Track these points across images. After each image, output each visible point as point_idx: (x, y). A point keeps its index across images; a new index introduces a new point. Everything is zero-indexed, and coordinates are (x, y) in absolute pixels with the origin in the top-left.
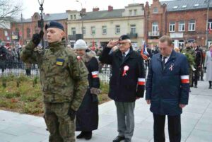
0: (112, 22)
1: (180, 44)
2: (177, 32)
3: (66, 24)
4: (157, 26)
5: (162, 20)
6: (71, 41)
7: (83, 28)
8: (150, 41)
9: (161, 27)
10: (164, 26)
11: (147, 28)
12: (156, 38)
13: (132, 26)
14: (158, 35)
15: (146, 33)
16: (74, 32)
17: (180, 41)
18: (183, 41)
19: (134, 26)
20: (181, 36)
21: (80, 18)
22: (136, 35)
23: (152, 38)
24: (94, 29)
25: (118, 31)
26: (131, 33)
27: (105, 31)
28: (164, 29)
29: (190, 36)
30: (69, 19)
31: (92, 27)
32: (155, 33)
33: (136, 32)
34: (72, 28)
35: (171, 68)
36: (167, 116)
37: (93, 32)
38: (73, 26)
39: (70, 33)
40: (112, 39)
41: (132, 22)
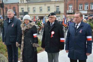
0: (45, 4)
1: (85, 17)
2: (84, 10)
3: (18, 6)
4: (72, 7)
5: (75, 3)
6: (21, 16)
7: (28, 8)
8: (68, 16)
9: (74, 7)
10: (76, 7)
11: (66, 8)
12: (71, 14)
13: (57, 7)
14: (73, 12)
15: (65, 11)
16: (23, 11)
17: (85, 15)
18: (87, 15)
19: (59, 7)
20: (86, 12)
21: (26, 2)
22: (60, 12)
23: (69, 14)
24: (34, 9)
25: (49, 10)
26: (57, 11)
27: (41, 10)
28: (76, 9)
29: (91, 12)
30: (20, 3)
31: (33, 8)
32: (70, 11)
33: (60, 11)
34: (22, 8)
35: (81, 32)
36: (78, 60)
37: (34, 11)
38: (22, 7)
39: (20, 11)
40: (46, 15)
41: (57, 5)
